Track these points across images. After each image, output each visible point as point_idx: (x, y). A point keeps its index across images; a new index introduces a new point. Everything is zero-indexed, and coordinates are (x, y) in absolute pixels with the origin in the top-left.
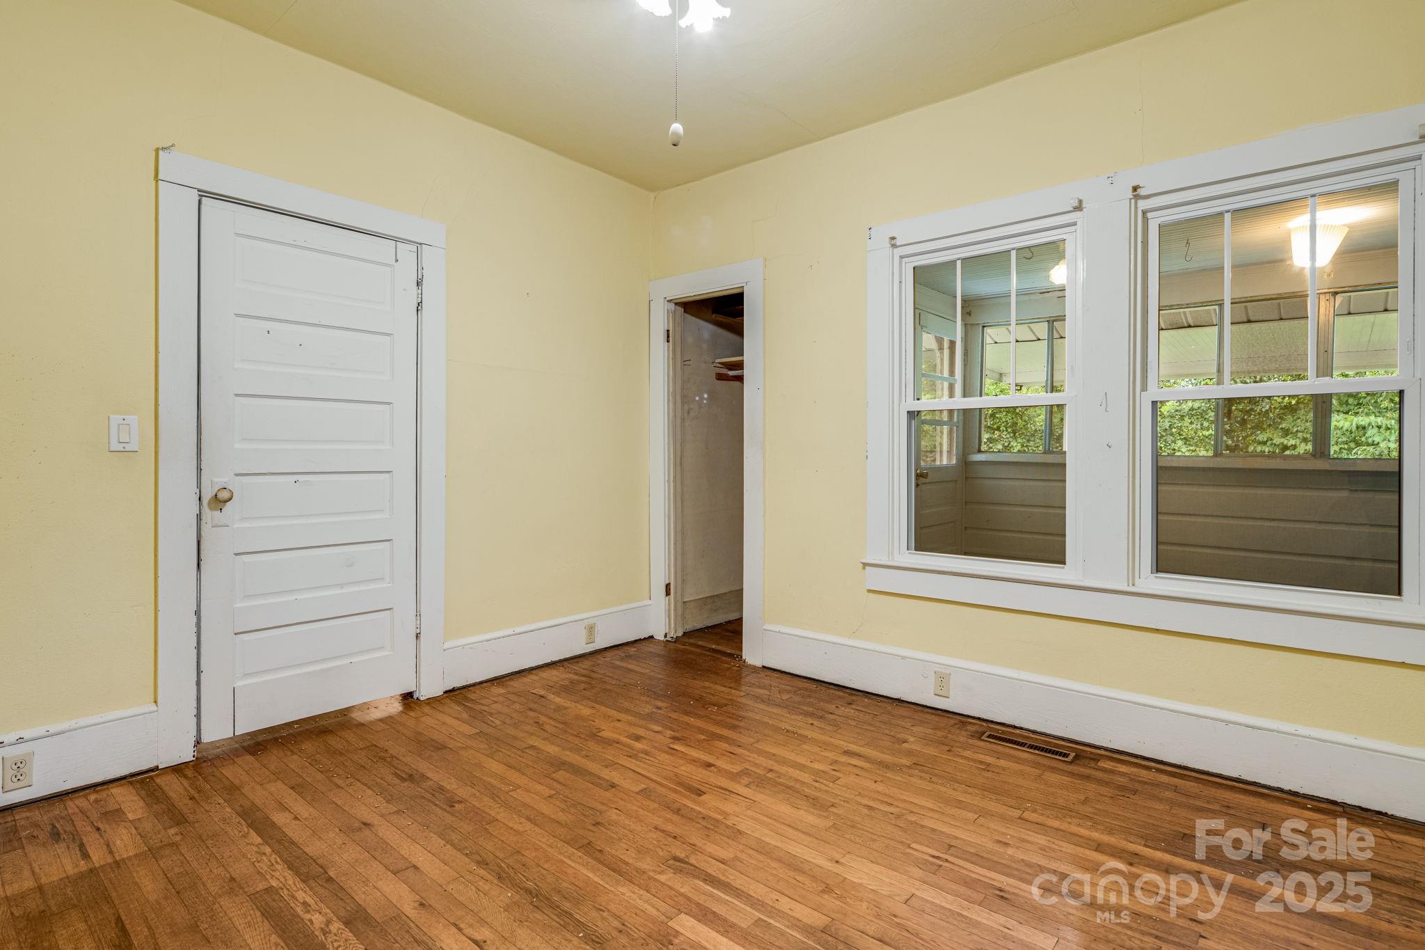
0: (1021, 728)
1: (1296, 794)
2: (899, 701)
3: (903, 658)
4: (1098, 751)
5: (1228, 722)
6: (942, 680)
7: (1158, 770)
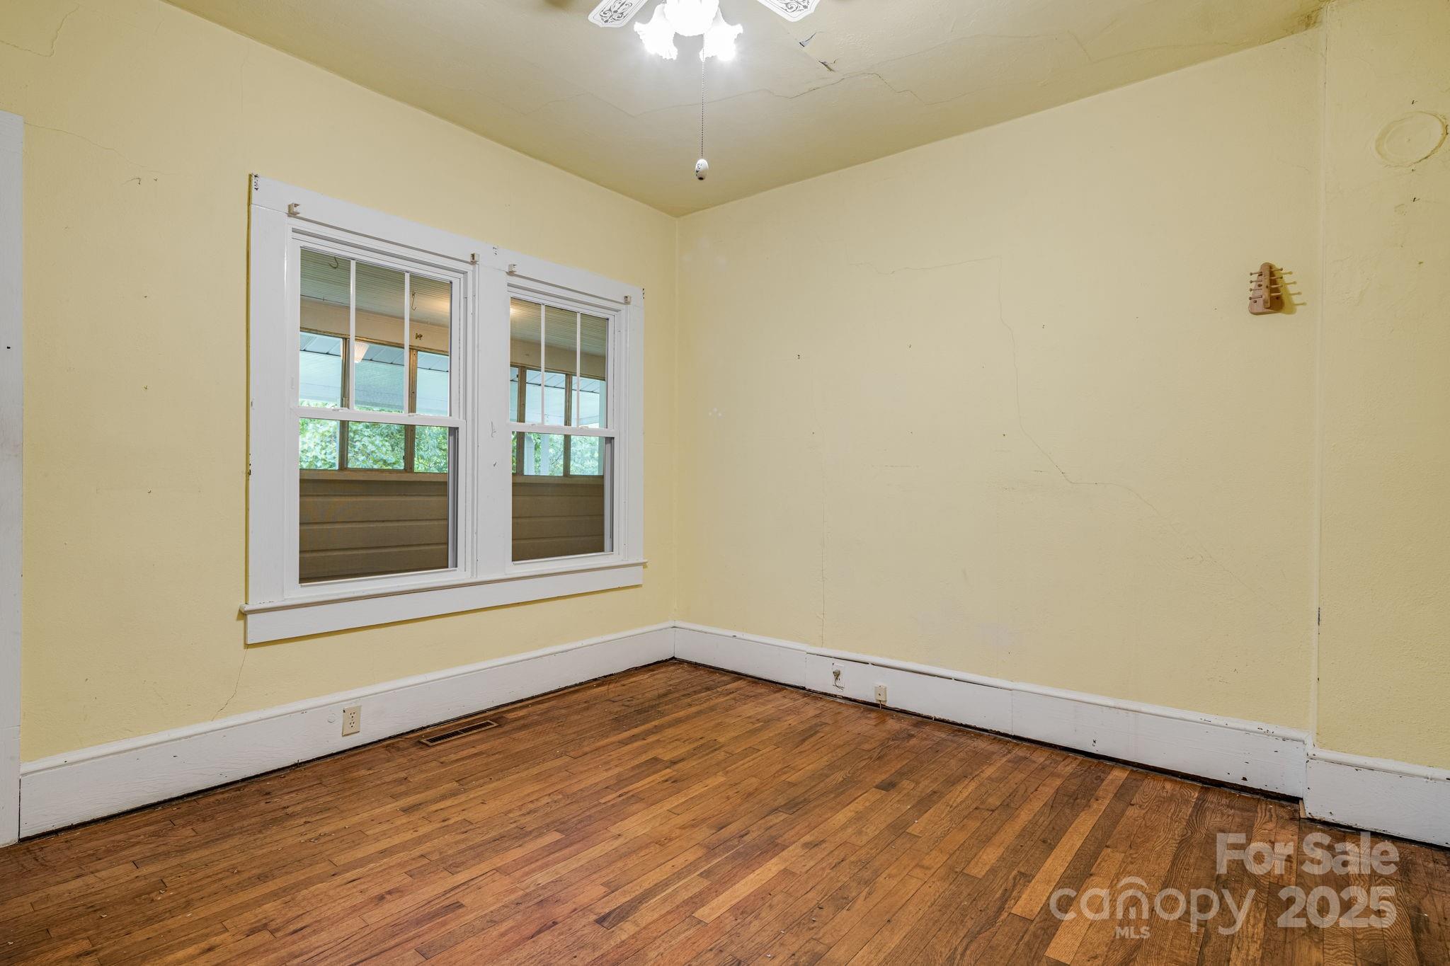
0: (428, 727)
1: (581, 684)
2: (297, 765)
3: (303, 712)
4: (500, 710)
5: (555, 654)
6: (352, 715)
7: (533, 704)
